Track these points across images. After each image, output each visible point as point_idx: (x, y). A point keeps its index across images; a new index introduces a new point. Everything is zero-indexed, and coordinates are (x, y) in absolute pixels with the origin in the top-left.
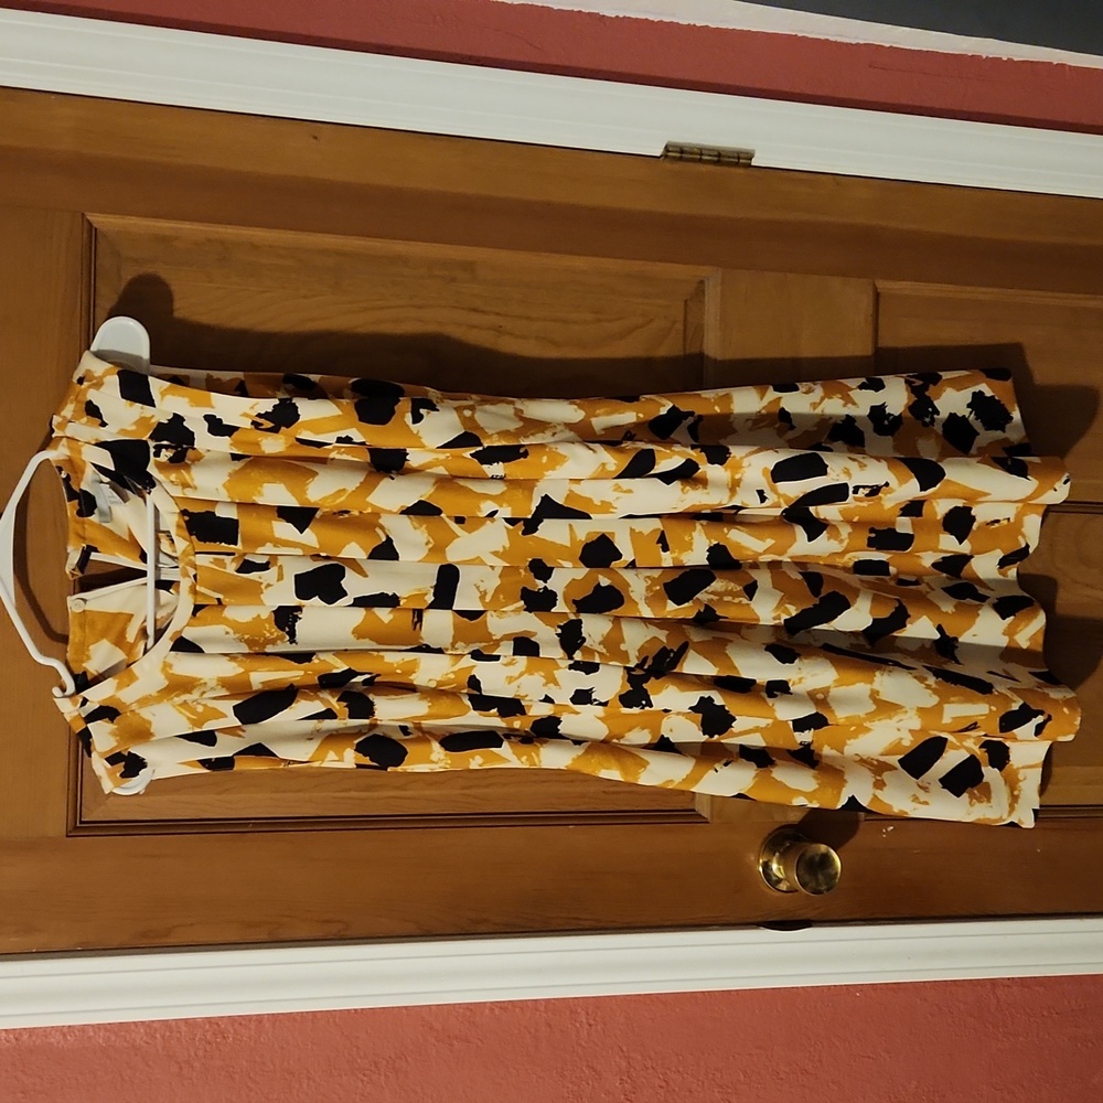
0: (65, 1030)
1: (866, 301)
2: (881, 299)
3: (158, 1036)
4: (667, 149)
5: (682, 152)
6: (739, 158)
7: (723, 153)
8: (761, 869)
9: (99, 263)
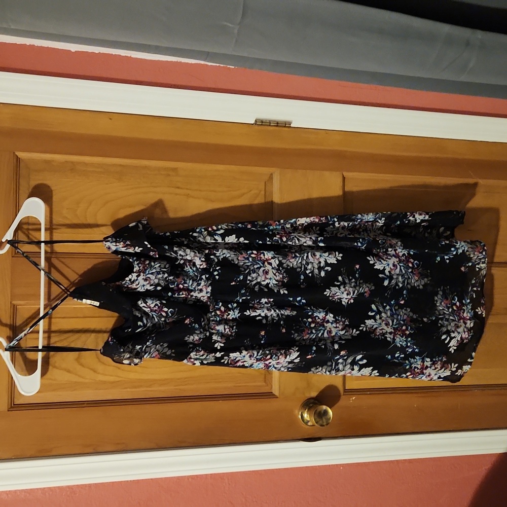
0: (7, 492)
1: (340, 180)
2: (346, 180)
3: (47, 494)
4: (256, 121)
5: (262, 122)
6: (286, 124)
7: (279, 122)
8: (300, 417)
9: (20, 172)
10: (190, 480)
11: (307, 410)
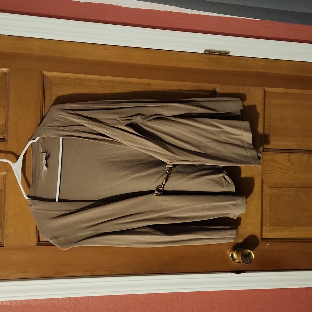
0: (35, 300)
1: (262, 93)
2: (266, 93)
3: (61, 302)
4: (205, 51)
5: (209, 52)
6: (226, 53)
7: (221, 52)
8: (231, 256)
9: (46, 85)
10: (155, 296)
11: (236, 252)
